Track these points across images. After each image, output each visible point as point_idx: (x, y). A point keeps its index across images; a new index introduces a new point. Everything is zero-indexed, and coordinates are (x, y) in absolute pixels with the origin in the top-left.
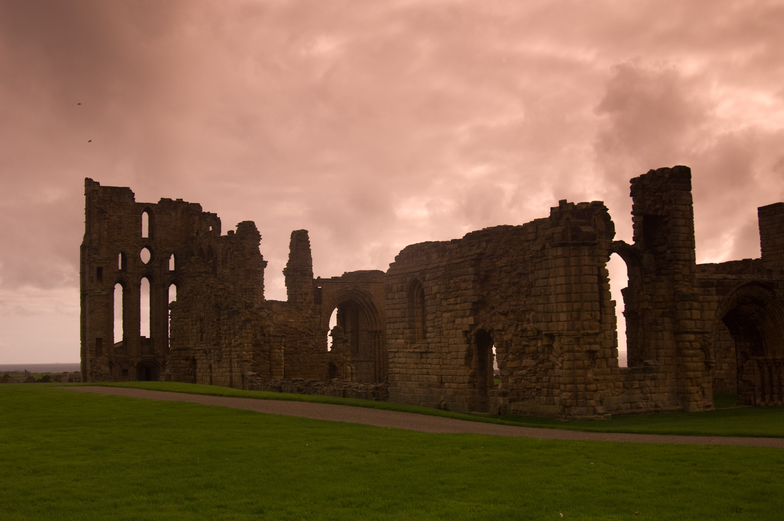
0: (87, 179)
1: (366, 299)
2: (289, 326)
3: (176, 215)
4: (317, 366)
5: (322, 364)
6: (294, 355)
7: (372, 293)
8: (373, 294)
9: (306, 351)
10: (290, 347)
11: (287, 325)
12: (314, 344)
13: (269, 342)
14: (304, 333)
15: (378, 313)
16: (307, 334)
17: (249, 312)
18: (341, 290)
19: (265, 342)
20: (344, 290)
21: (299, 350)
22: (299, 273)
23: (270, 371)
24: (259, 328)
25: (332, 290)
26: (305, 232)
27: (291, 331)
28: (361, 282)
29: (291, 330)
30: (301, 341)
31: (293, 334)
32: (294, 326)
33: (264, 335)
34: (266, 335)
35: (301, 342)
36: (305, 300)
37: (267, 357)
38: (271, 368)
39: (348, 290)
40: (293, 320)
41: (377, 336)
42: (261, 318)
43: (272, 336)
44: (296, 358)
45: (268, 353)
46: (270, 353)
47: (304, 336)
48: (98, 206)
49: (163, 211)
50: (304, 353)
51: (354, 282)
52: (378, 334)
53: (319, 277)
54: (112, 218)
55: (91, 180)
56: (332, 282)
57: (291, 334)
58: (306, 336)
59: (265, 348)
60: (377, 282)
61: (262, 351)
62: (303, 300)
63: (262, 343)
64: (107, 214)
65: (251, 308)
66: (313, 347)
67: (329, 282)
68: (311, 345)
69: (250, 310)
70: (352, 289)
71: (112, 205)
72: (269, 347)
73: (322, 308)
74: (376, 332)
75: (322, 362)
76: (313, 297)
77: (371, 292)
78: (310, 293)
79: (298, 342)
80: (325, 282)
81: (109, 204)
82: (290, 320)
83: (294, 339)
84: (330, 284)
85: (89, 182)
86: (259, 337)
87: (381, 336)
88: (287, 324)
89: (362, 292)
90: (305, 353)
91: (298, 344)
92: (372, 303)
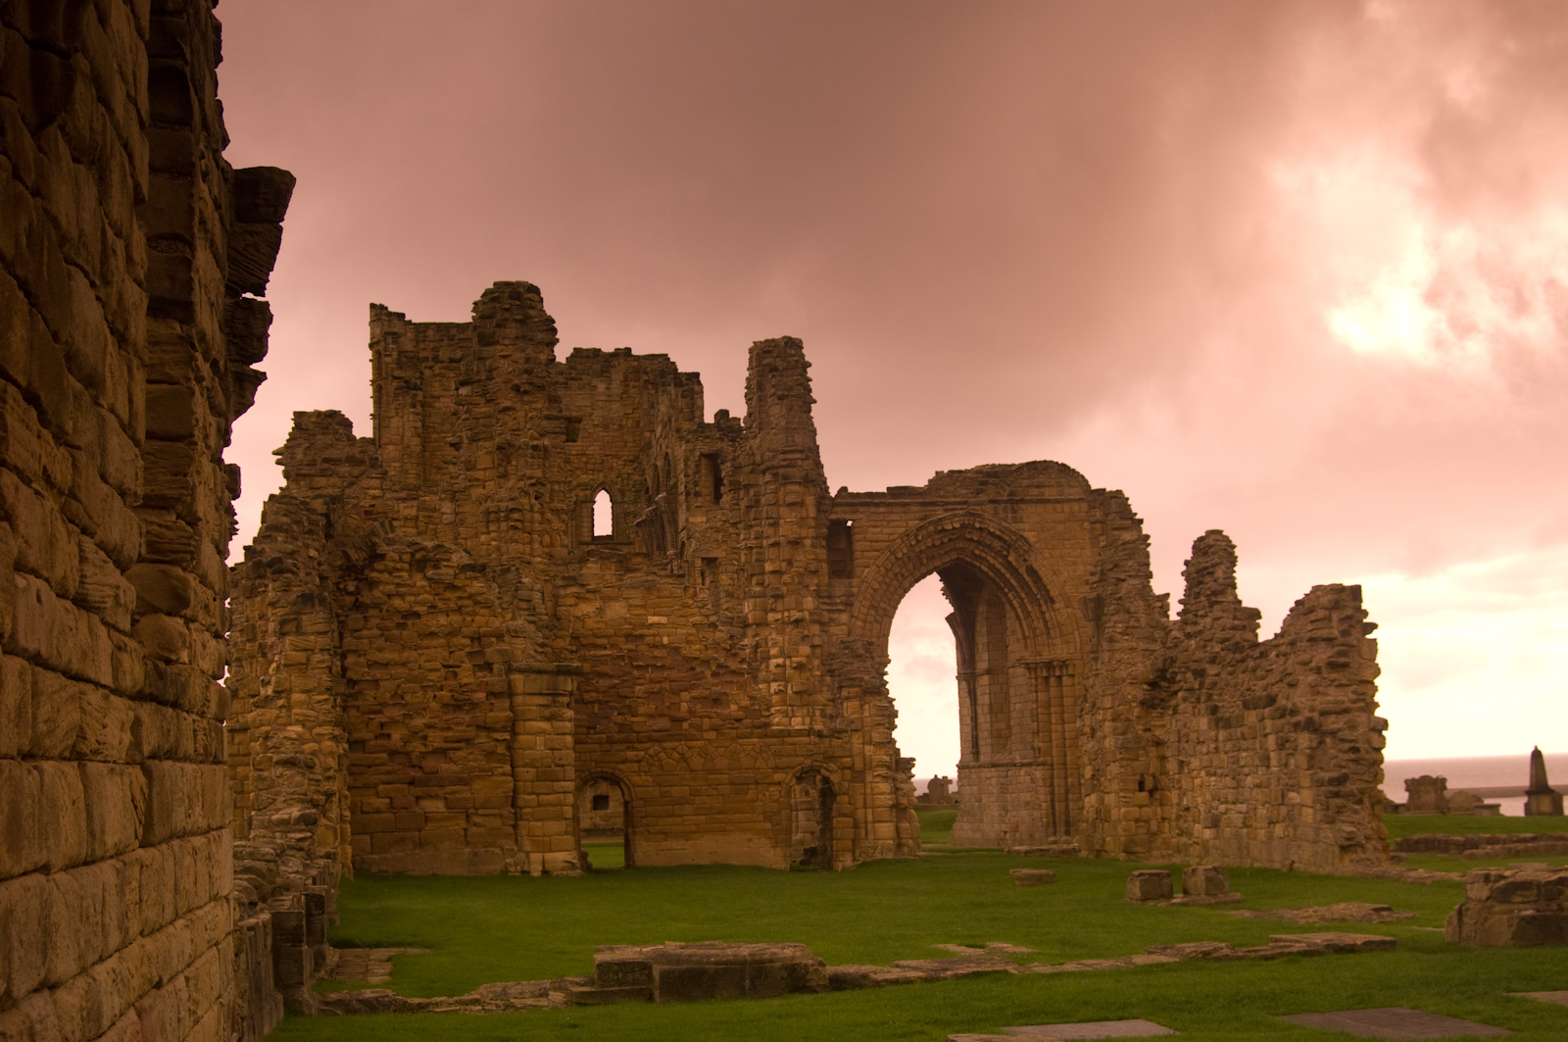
0: (373, 306)
1: (1010, 558)
2: (649, 639)
3: (608, 388)
4: (756, 783)
5: (778, 777)
6: (667, 745)
7: (1031, 536)
8: (1032, 540)
9: (715, 729)
10: (651, 716)
11: (642, 637)
12: (746, 702)
13: (510, 693)
14: (706, 662)
15: (1053, 601)
16: (720, 666)
17: (425, 583)
18: (919, 529)
19: (492, 694)
20: (931, 528)
21: (685, 725)
22: (768, 477)
23: (513, 805)
24: (468, 641)
25: (886, 530)
26: (793, 345)
27: (655, 657)
28: (992, 502)
29: (657, 653)
30: (695, 693)
31: (663, 667)
32: (665, 640)
33: (488, 667)
34: (495, 667)
35: (695, 698)
36: (790, 563)
37: (501, 749)
38: (515, 790)
39: (943, 530)
40: (663, 620)
41: (1052, 680)
42: (477, 603)
43: (521, 671)
44: (676, 755)
45: (507, 736)
46: (514, 733)
47: (708, 673)
48: (397, 373)
49: (573, 379)
50: (706, 735)
51: (965, 503)
52: (1058, 673)
53: (844, 489)
54: (437, 405)
55: (382, 307)
56: (890, 505)
57: (655, 667)
58: (714, 674)
59: (491, 714)
60: (1048, 501)
61: (478, 727)
62: (784, 564)
63: (481, 696)
64: (419, 392)
65: (436, 567)
66: (741, 714)
67: (877, 505)
68: (734, 707)
69: (430, 573)
70: (957, 525)
71: (437, 372)
72: (510, 714)
73: (855, 590)
74: (1049, 665)
75: (777, 769)
76: (822, 553)
77: (1026, 534)
78: (808, 542)
79: (685, 695)
80: (862, 504)
81: (431, 368)
82: (652, 619)
83: (666, 685)
84: (881, 509)
85: (379, 312)
86: (466, 676)
87: (1065, 680)
88: (639, 632)
89: (993, 535)
90: (712, 735)
91: (684, 706)
92: (1031, 571)
